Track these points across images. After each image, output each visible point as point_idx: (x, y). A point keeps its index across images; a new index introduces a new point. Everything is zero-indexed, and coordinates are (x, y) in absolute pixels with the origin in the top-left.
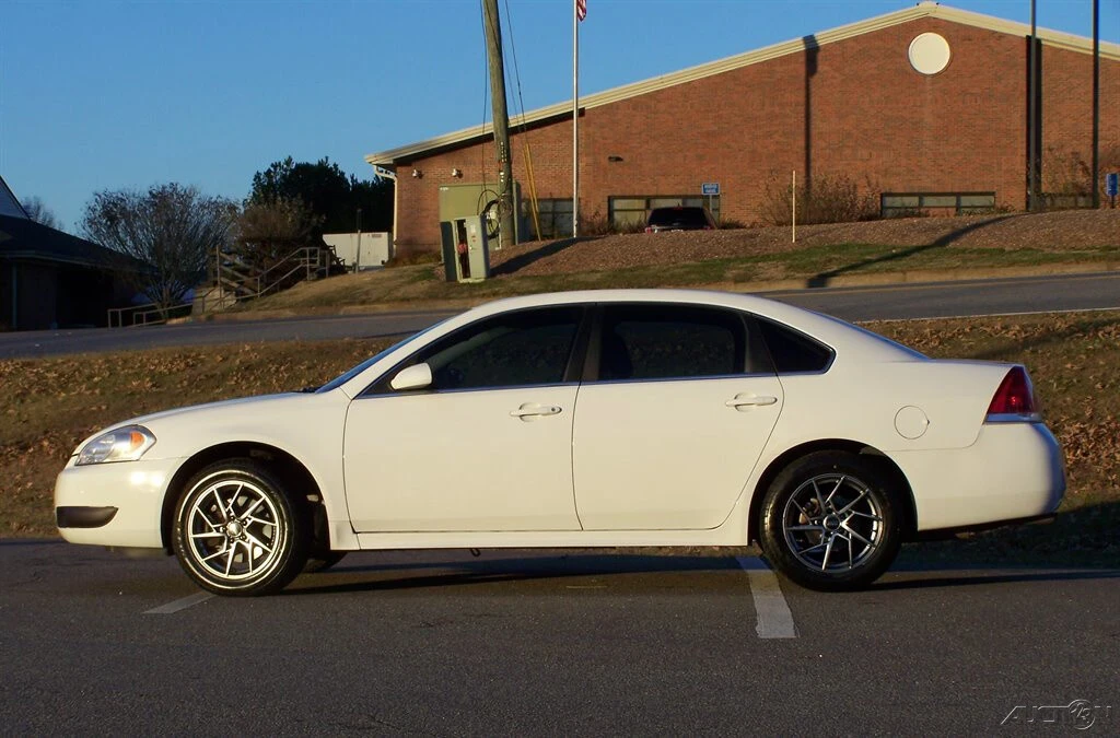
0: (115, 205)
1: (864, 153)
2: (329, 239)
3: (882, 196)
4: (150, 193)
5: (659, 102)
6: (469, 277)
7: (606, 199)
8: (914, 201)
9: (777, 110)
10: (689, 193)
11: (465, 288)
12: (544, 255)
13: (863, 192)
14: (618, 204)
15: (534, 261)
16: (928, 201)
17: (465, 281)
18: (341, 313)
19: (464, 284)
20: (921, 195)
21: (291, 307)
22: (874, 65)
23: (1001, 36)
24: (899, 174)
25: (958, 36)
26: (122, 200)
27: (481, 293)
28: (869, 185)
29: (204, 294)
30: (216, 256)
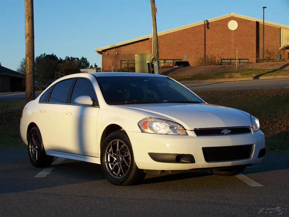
1: (217, 49)
2: (82, 70)
3: (222, 59)
5: (167, 36)
8: (229, 61)
9: (196, 38)
10: (175, 59)
13: (217, 58)
16: (232, 61)
20: (231, 59)
22: (220, 28)
23: (250, 21)
24: (226, 54)
25: (240, 21)
28: (219, 57)
30: (58, 74)
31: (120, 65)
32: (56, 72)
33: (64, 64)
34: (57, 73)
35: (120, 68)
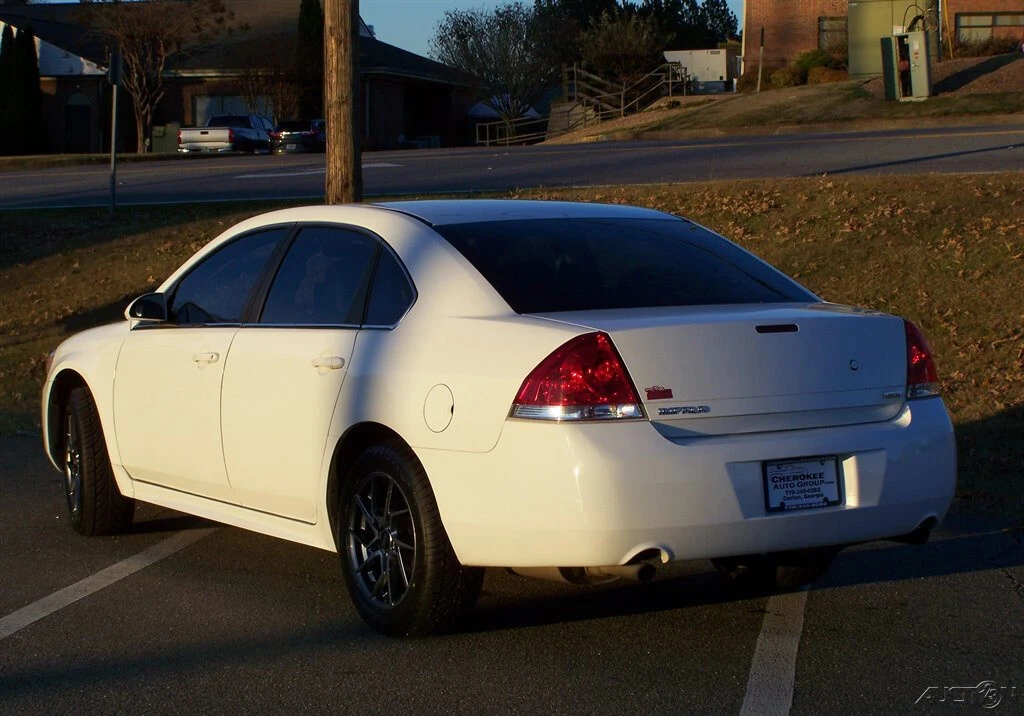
0: (465, 24)
2: (671, 56)
4: (497, 12)
6: (911, 95)
7: (953, 16)
11: (910, 106)
12: (985, 72)
14: (964, 21)
15: (975, 78)
17: (908, 99)
18: (777, 133)
19: (906, 103)
21: (718, 126)
26: (471, 19)
27: (930, 112)
29: (568, 108)
30: (573, 72)
31: (816, 37)
32: (568, 67)
33: (594, 34)
34: (570, 69)
35: (815, 48)
